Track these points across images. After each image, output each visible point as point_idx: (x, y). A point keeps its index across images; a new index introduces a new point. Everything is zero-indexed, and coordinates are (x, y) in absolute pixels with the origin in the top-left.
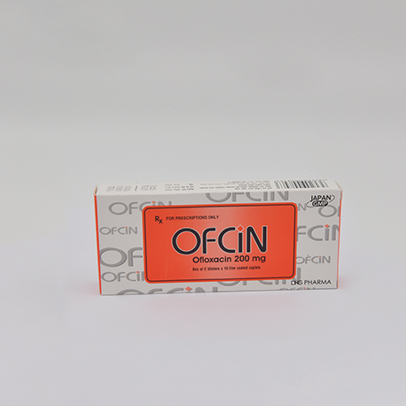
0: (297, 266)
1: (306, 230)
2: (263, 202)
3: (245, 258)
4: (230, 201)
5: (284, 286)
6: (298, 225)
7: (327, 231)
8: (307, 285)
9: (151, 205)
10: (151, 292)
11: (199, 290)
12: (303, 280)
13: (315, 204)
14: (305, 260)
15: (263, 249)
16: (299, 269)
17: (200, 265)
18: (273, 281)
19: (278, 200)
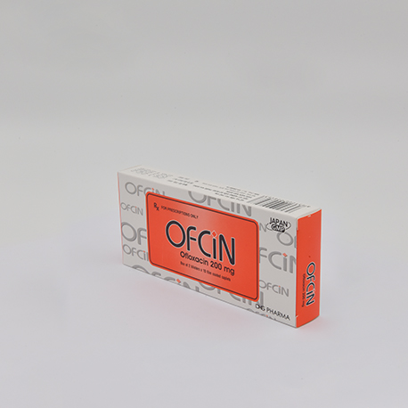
0: (260, 289)
1: (267, 253)
2: (230, 212)
3: (218, 266)
4: (205, 204)
5: (250, 307)
6: (260, 246)
7: (285, 260)
8: (269, 314)
9: (151, 191)
10: (154, 274)
11: (186, 285)
12: (265, 306)
13: (274, 227)
14: (267, 286)
15: (232, 261)
16: (262, 293)
17: (186, 261)
18: (241, 298)
19: (243, 214)
